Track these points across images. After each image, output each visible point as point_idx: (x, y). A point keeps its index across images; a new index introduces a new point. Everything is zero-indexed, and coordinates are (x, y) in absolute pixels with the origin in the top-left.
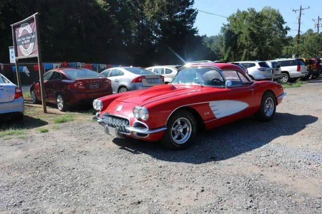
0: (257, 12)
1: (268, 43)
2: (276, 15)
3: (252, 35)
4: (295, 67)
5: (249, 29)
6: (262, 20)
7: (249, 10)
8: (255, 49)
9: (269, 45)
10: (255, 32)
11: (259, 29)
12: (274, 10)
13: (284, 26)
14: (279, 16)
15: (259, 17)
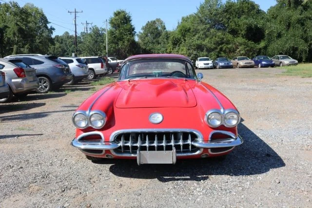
0: (21, 7)
1: (38, 41)
2: (40, 13)
3: (21, 30)
4: (99, 65)
5: (17, 25)
6: (27, 17)
7: (11, 3)
8: (26, 46)
9: (39, 43)
10: (24, 28)
11: (26, 25)
12: (37, 9)
13: (49, 26)
14: (43, 15)
15: (24, 12)
